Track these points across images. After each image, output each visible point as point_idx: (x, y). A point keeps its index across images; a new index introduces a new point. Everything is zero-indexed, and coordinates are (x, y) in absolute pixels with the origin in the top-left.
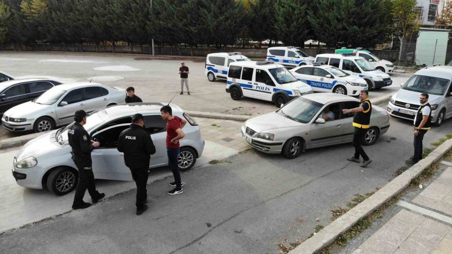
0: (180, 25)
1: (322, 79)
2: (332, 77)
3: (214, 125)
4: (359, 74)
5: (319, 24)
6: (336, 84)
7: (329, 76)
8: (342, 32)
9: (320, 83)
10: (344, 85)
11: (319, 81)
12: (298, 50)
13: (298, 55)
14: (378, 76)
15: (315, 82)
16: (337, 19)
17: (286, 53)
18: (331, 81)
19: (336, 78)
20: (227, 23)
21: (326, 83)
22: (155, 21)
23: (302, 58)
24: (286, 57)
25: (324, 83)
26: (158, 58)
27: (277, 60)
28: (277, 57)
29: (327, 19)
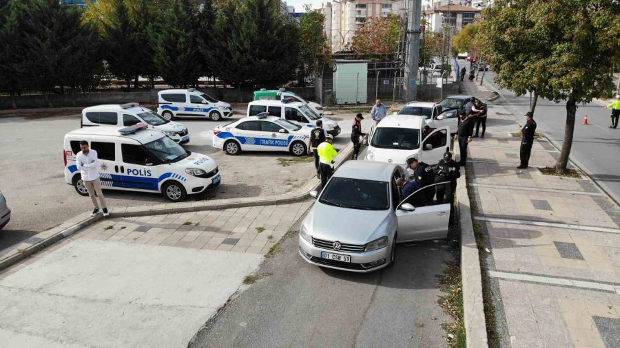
1: (274, 135)
2: (286, 132)
3: (188, 224)
5: (214, 56)
6: (293, 140)
7: (283, 130)
9: (272, 139)
10: (302, 140)
11: (271, 137)
12: (203, 94)
13: (205, 101)
14: (329, 125)
15: (266, 139)
16: (239, 50)
17: (188, 99)
18: (285, 137)
19: (292, 133)
21: (280, 140)
23: (211, 105)
24: (188, 104)
25: (278, 140)
27: (176, 109)
28: (175, 104)
29: (225, 50)
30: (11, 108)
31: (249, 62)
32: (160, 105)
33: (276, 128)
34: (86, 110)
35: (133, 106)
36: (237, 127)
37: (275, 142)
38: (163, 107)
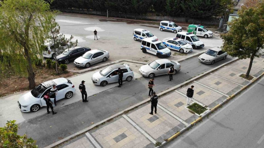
0: (121, 5)
1: (176, 46)
3: (136, 66)
4: (191, 42)
6: (181, 48)
8: (196, 13)
10: (183, 49)
12: (174, 23)
13: (173, 26)
14: (198, 44)
15: (173, 46)
18: (179, 47)
20: (143, 5)
21: (177, 47)
22: (109, 2)
23: (175, 28)
24: (168, 26)
26: (110, 19)
28: (164, 26)
32: (160, 26)
36: (167, 41)
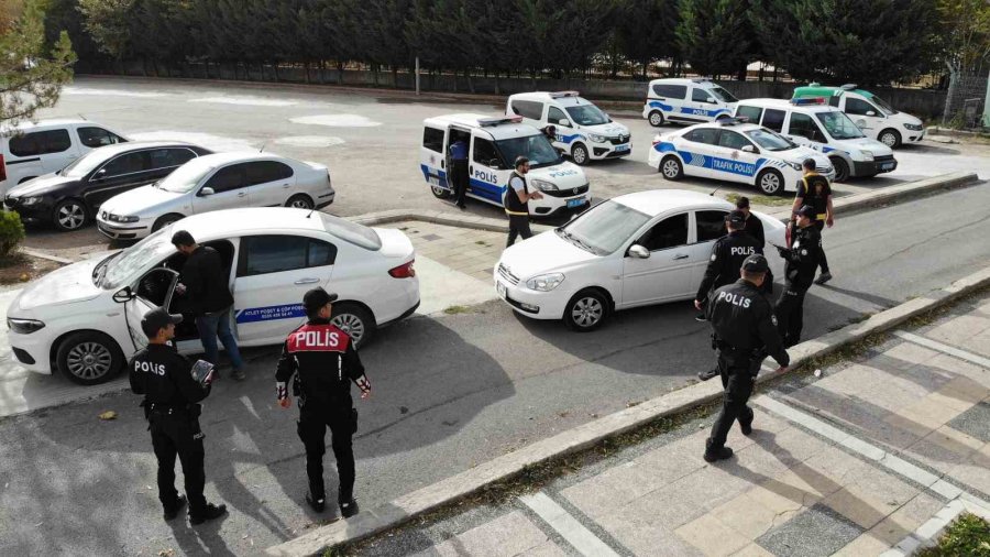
1: (735, 155)
2: (756, 151)
3: (481, 243)
5: (772, 28)
6: (763, 166)
7: (750, 147)
8: (821, 48)
9: (731, 162)
10: (779, 168)
11: (729, 158)
12: (717, 86)
13: (713, 97)
14: (863, 152)
15: (721, 160)
16: (813, 18)
17: (689, 94)
18: (752, 159)
19: (765, 153)
20: (571, 25)
21: (743, 164)
23: (722, 105)
24: (688, 102)
25: (739, 163)
26: (426, 98)
27: (669, 108)
28: (669, 101)
29: (790, 17)
30: (493, 93)
31: (828, 39)
32: (649, 101)
33: (739, 142)
34: (513, 97)
35: (568, 95)
36: (684, 136)
37: (733, 166)
38: (651, 105)
